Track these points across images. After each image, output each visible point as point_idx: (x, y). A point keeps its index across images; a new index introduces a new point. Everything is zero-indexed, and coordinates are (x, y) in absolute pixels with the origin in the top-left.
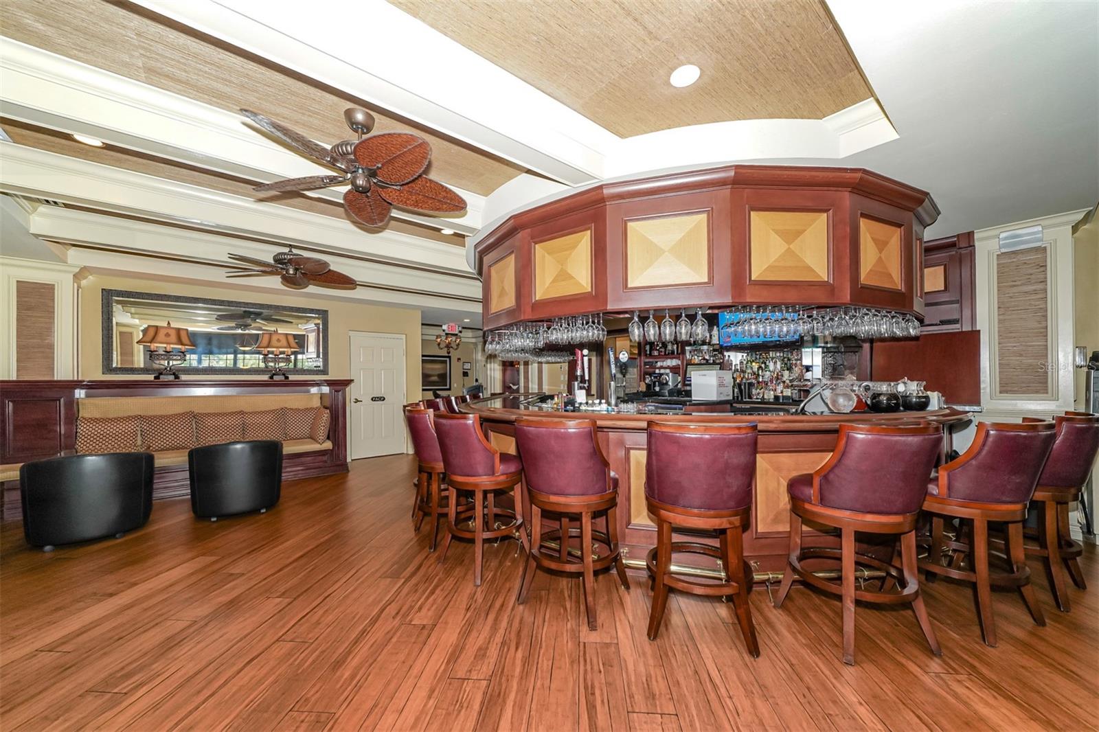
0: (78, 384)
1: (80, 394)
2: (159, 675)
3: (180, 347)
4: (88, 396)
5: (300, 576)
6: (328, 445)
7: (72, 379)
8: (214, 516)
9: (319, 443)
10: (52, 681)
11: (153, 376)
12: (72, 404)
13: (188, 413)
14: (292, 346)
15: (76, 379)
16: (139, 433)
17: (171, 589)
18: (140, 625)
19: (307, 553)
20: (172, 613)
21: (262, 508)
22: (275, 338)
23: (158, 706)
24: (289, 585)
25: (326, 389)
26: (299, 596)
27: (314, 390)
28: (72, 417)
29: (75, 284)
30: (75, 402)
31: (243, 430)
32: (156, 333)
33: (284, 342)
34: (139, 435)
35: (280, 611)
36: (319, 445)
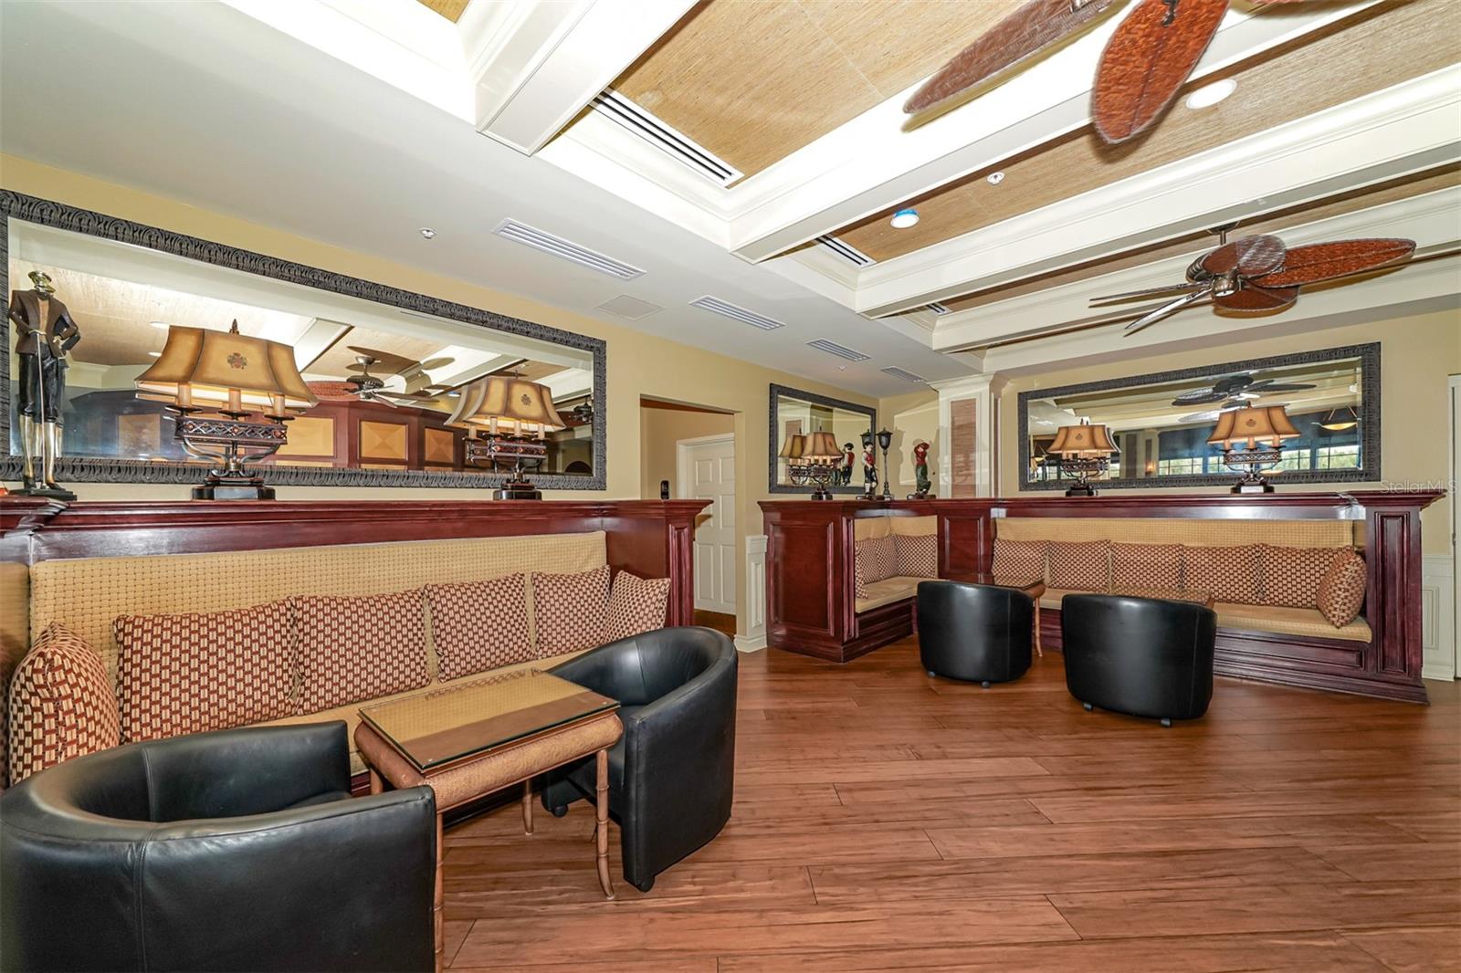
0: (996, 503)
1: (998, 513)
2: (852, 909)
3: (1095, 451)
4: (1009, 515)
5: (1127, 896)
6: (1361, 632)
7: (988, 497)
8: (1088, 702)
9: (1333, 623)
10: (811, 829)
11: (1065, 492)
12: (990, 525)
13: (1102, 542)
14: (1279, 428)
15: (993, 496)
16: (1047, 562)
17: (965, 787)
18: (901, 817)
19: (1180, 853)
20: (937, 824)
21: (1165, 717)
22: (1243, 419)
23: (812, 958)
24: (1095, 899)
25: (1361, 512)
26: (1093, 940)
27: (1343, 513)
28: (990, 539)
29: (993, 394)
30: (992, 521)
31: (1181, 576)
32: (1067, 436)
33: (1262, 423)
34: (1047, 566)
35: (1040, 944)
36: (1334, 629)
